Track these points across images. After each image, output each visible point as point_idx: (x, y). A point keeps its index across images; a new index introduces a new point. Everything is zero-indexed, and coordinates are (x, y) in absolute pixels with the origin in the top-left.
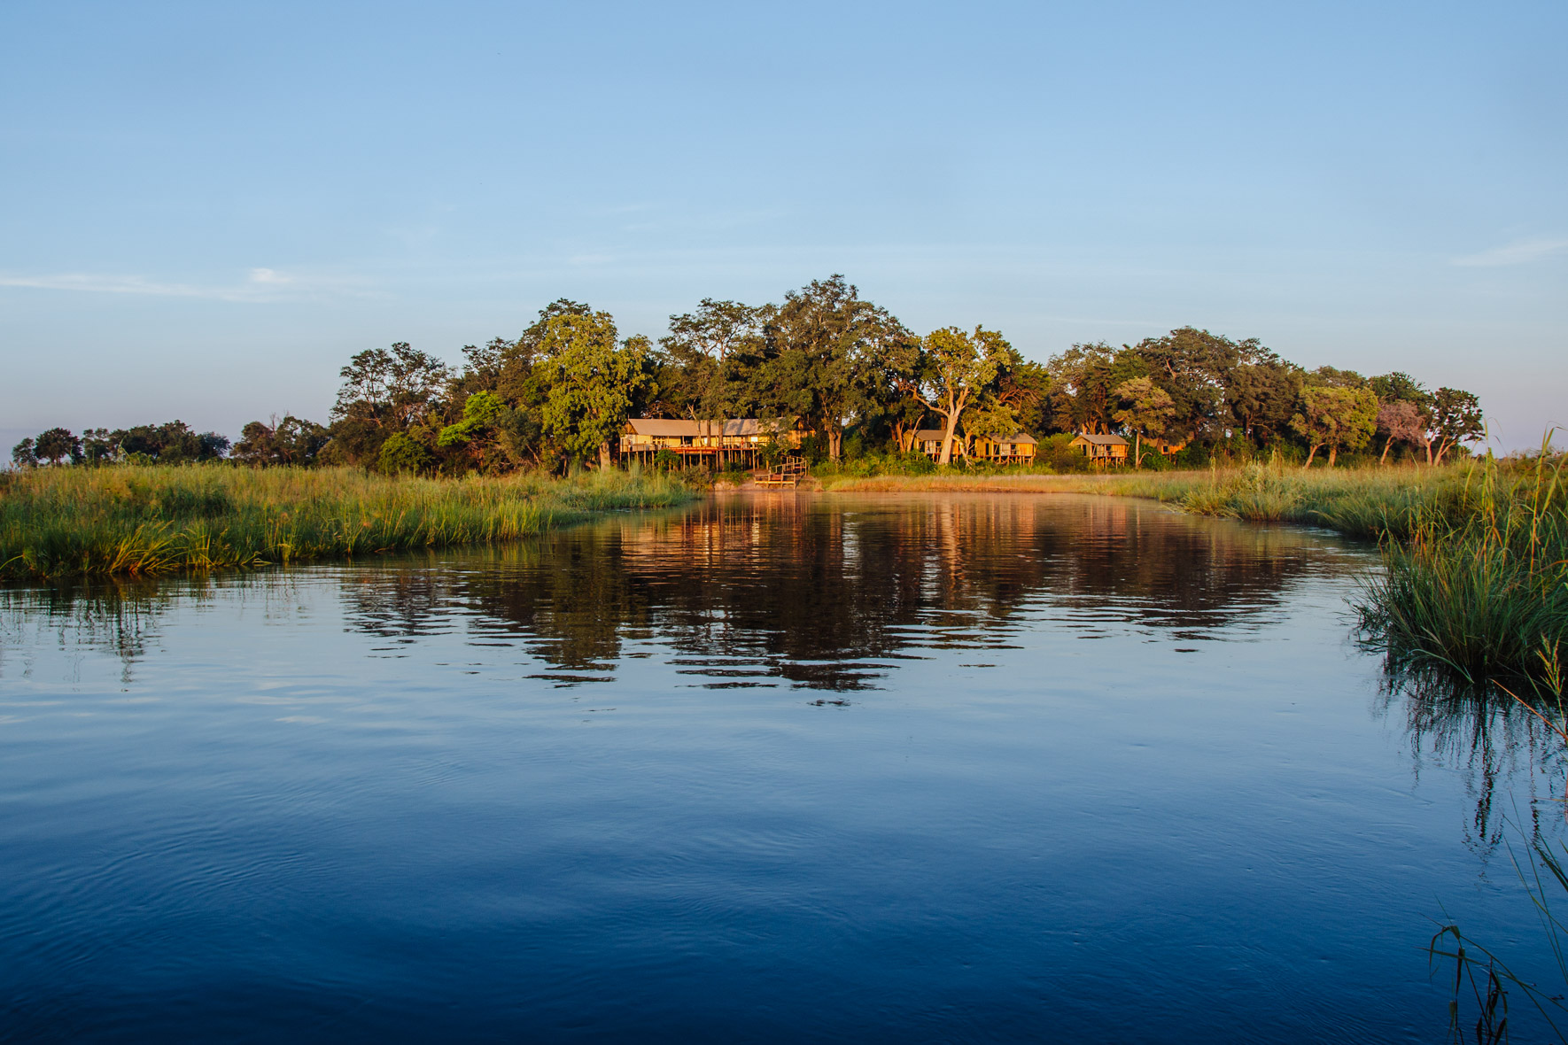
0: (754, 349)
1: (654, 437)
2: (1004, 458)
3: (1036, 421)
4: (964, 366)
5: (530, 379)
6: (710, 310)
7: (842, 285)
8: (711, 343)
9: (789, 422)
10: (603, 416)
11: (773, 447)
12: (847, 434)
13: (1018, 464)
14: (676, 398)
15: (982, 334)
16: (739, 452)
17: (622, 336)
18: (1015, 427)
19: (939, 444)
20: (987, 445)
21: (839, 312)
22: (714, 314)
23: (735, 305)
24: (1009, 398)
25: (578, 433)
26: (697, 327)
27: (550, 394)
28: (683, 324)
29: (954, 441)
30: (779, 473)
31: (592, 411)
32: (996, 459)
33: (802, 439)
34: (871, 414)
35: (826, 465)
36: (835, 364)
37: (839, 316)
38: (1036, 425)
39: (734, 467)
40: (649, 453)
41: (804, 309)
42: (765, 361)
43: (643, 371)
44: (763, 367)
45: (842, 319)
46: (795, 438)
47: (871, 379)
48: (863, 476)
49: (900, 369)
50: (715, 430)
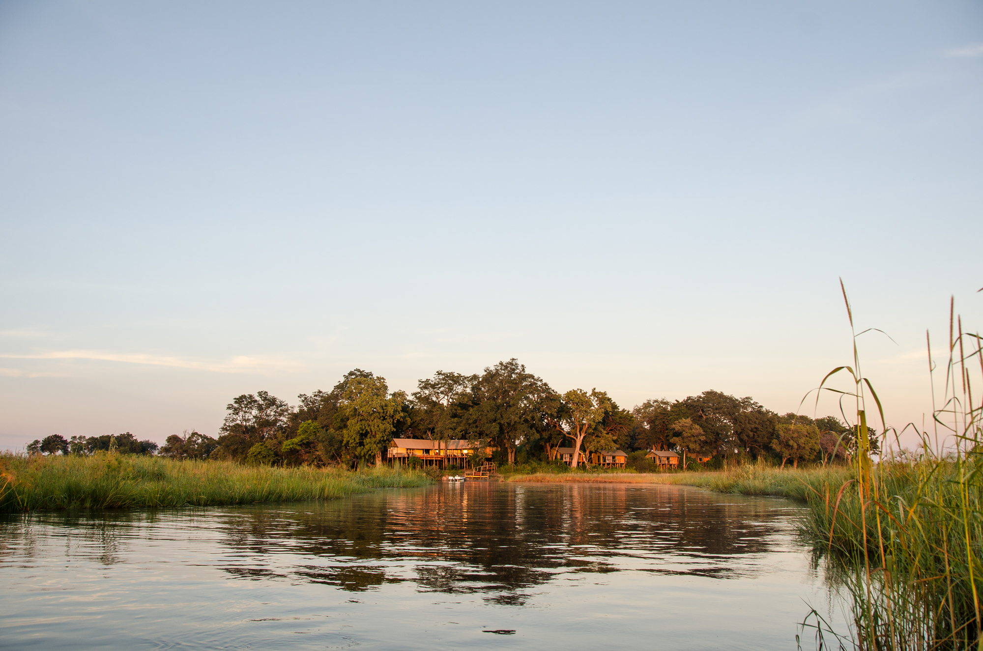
0: (466, 400)
1: (407, 449)
2: (608, 464)
3: (627, 443)
4: (586, 411)
5: (337, 414)
6: (441, 377)
7: (516, 364)
8: (441, 396)
9: (485, 442)
10: (379, 436)
11: (475, 456)
12: (518, 451)
13: (616, 468)
14: (421, 427)
15: (595, 393)
16: (456, 459)
17: (391, 391)
18: (615, 446)
19: (571, 456)
20: (599, 457)
21: (515, 379)
22: (443, 379)
23: (456, 375)
24: (611, 430)
25: (364, 446)
26: (433, 386)
27: (349, 423)
28: (426, 385)
29: (580, 454)
30: (479, 471)
31: (372, 434)
32: (604, 465)
33: (493, 452)
34: (532, 438)
35: (506, 467)
36: (512, 409)
37: (515, 382)
38: (627, 446)
39: (453, 467)
40: (404, 458)
41: (495, 378)
42: (472, 407)
43: (402, 411)
44: (471, 410)
45: (516, 383)
46: (489, 451)
47: (533, 418)
48: (528, 473)
49: (549, 412)
50: (443, 446)
